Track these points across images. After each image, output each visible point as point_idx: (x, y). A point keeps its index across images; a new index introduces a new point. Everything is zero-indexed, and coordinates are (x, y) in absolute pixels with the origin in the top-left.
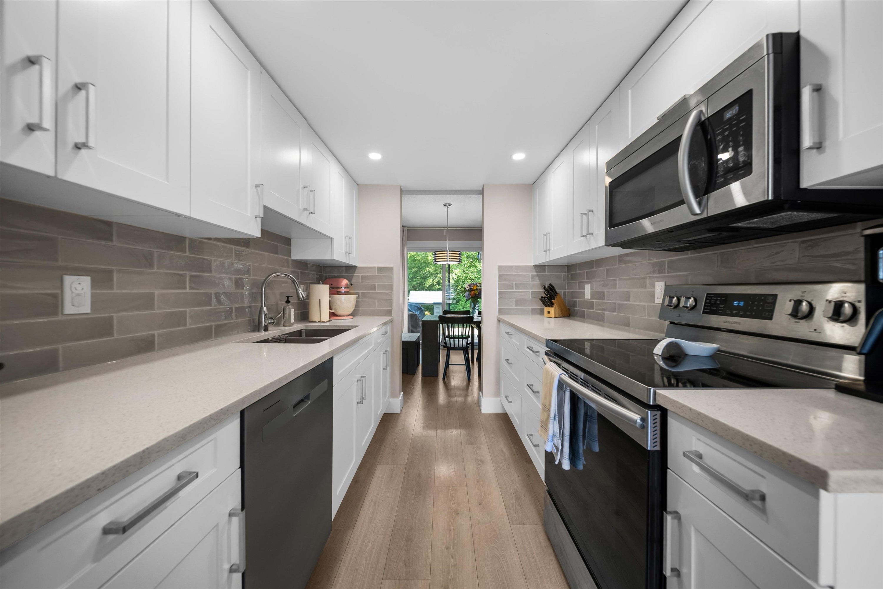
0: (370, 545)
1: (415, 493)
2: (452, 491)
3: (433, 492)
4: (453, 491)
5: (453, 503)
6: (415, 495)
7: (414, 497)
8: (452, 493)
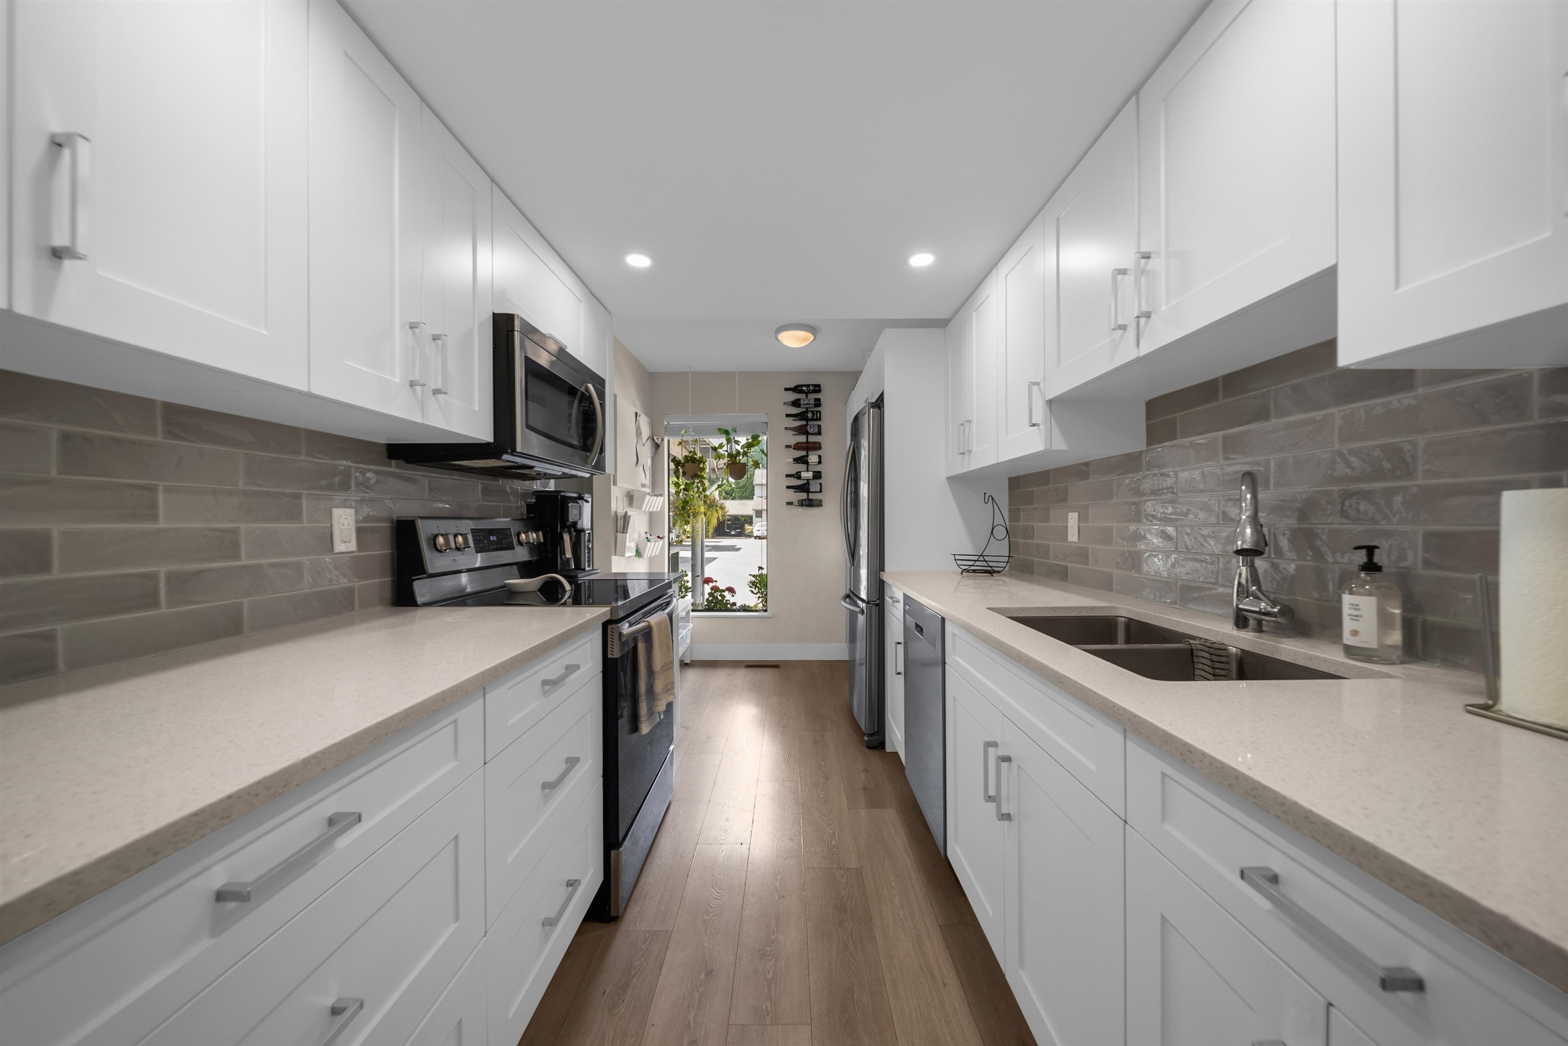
0: (897, 901)
1: (854, 1002)
2: (767, 1007)
3: (812, 1005)
4: (764, 1008)
5: (769, 973)
6: (853, 996)
7: (853, 992)
8: (768, 1004)
